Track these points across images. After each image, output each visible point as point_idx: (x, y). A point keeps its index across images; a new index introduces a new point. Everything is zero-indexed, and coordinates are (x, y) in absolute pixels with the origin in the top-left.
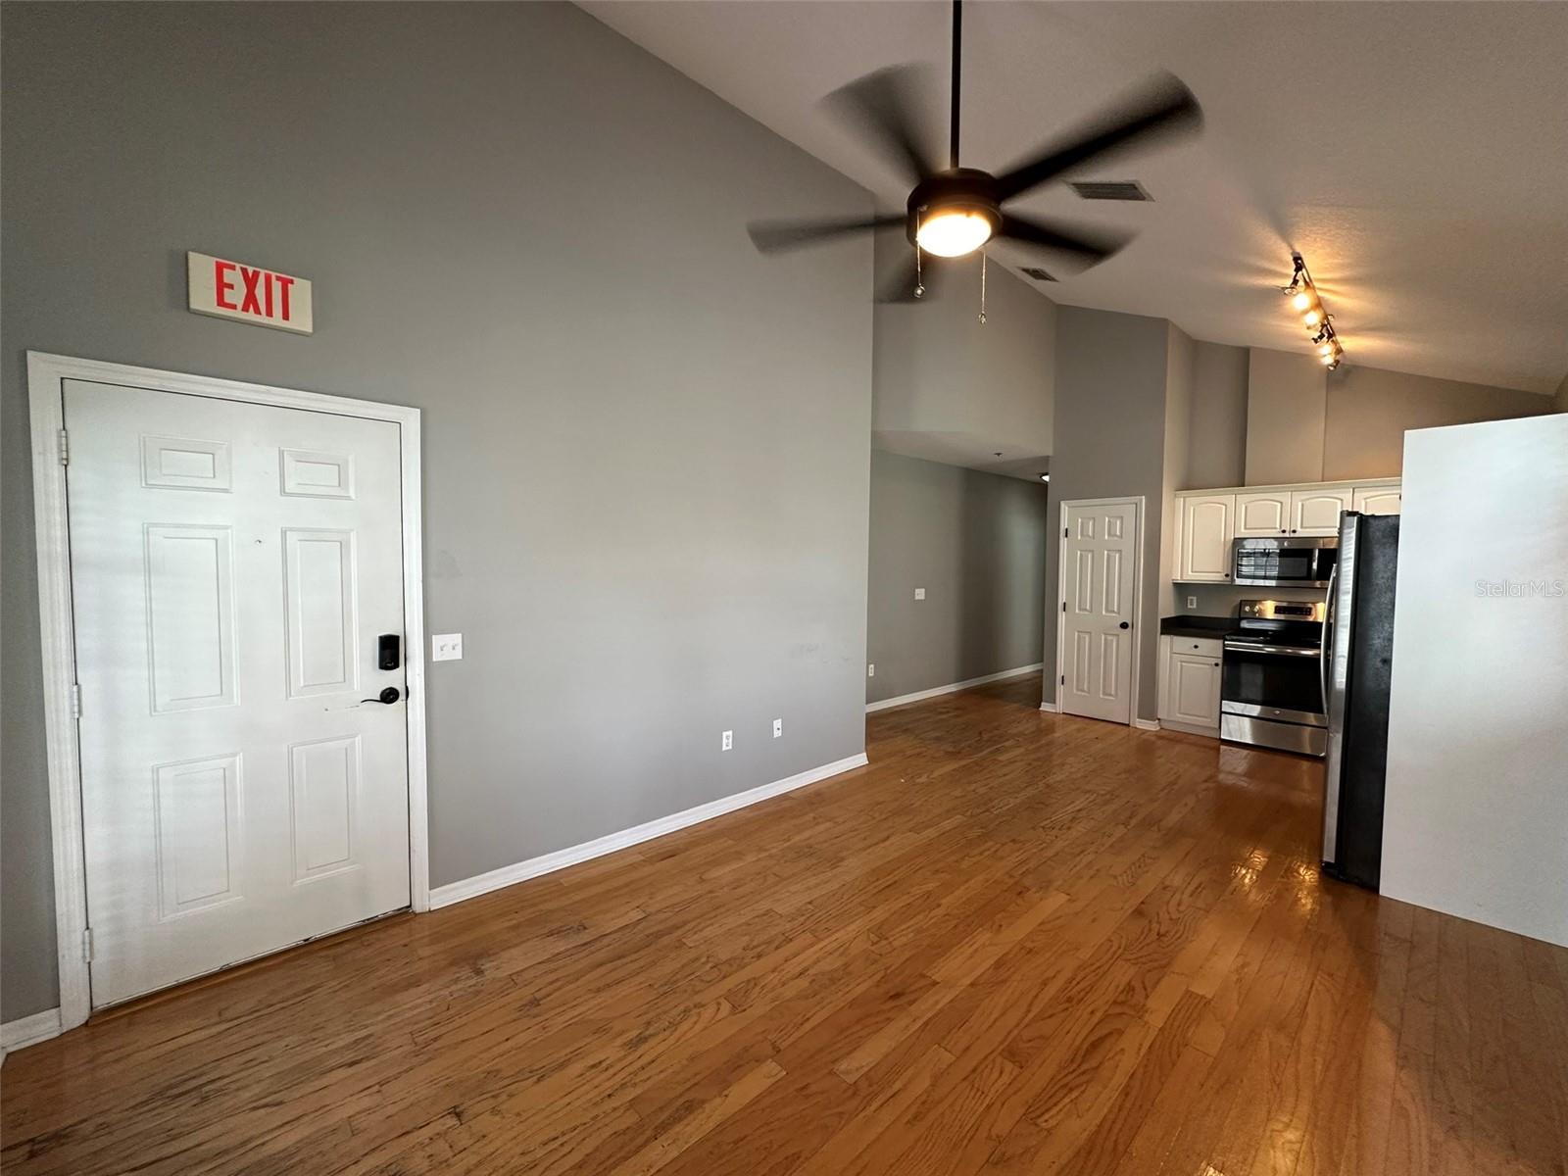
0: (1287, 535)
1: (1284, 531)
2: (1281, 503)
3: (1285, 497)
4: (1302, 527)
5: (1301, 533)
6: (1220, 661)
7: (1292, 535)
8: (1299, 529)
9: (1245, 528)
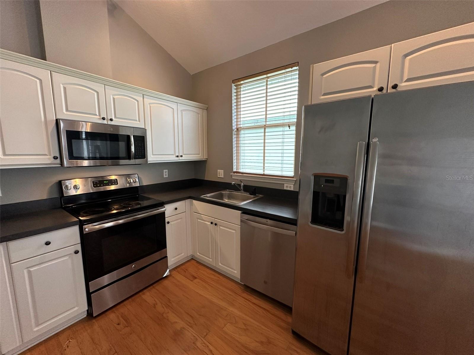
0: (105, 122)
1: (104, 119)
2: (98, 93)
3: (100, 88)
4: (115, 117)
5: (116, 122)
6: (79, 248)
7: (110, 123)
8: (113, 118)
9: (67, 110)
